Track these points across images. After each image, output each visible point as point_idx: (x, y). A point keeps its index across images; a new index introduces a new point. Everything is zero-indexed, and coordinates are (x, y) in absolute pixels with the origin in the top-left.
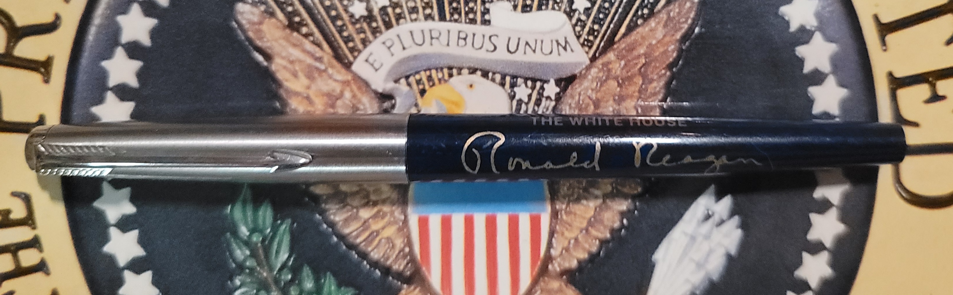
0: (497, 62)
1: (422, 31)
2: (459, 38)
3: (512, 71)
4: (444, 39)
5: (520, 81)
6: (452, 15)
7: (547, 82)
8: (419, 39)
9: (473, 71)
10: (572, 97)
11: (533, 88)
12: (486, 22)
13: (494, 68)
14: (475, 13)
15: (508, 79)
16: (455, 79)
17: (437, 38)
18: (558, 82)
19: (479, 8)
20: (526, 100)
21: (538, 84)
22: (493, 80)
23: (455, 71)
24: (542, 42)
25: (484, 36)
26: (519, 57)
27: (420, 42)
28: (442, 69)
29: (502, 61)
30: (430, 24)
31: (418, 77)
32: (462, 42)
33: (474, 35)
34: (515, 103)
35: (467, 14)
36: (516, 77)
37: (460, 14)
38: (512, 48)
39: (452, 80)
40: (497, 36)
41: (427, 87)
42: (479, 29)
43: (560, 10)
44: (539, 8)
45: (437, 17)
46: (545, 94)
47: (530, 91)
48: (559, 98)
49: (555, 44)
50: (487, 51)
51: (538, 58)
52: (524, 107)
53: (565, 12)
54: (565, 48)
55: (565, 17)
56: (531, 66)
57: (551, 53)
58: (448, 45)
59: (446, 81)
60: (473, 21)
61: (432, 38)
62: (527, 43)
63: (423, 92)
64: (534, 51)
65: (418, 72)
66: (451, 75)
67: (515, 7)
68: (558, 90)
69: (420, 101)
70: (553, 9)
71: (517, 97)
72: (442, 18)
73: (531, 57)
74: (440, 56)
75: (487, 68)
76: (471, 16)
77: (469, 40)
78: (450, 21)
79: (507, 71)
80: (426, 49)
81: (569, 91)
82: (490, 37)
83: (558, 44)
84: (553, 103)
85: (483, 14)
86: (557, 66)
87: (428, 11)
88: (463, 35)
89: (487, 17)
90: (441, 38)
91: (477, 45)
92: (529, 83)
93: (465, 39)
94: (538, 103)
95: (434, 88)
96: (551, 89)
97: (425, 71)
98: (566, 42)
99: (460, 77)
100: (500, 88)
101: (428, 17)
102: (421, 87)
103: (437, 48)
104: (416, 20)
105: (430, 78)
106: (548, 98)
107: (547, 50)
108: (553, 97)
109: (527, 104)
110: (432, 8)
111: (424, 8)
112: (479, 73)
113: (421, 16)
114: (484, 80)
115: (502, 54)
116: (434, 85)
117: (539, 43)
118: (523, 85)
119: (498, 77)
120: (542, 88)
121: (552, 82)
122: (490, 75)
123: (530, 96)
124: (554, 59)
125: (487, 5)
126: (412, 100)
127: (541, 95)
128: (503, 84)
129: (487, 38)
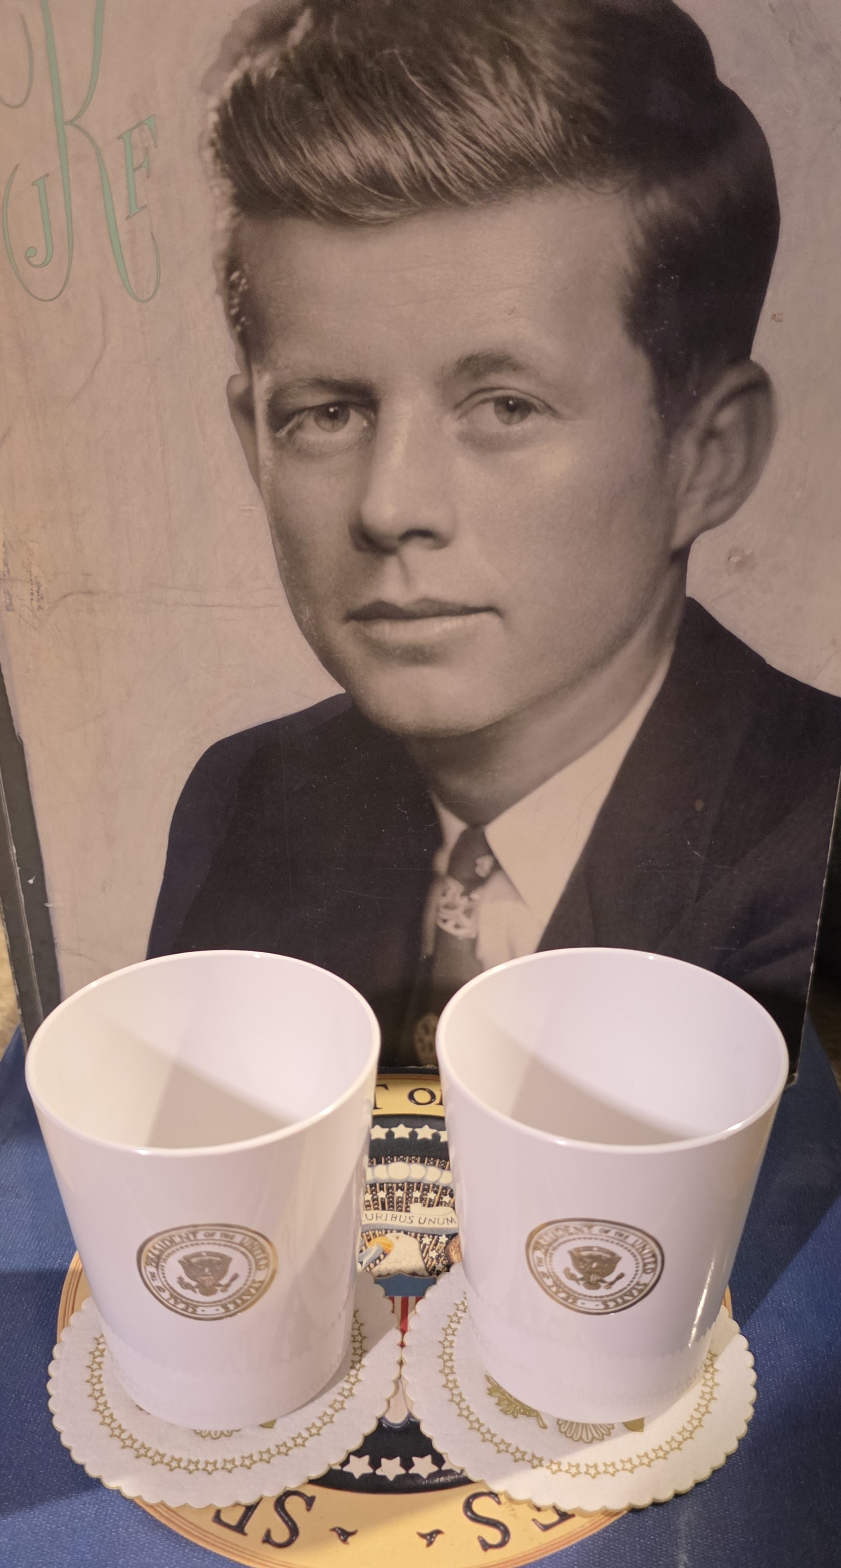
0: (413, 1228)
1: (372, 1215)
2: (392, 1217)
3: (421, 1232)
4: (384, 1217)
5: (425, 1235)
6: (389, 1208)
7: (441, 1236)
8: (370, 1217)
9: (399, 1231)
10: (455, 1242)
11: (433, 1238)
12: (409, 1211)
13: (411, 1230)
14: (402, 1207)
15: (419, 1235)
16: (389, 1235)
17: (380, 1217)
18: (447, 1236)
19: (404, 1205)
20: (429, 1243)
21: (436, 1237)
22: (410, 1235)
23: (389, 1231)
24: (438, 1219)
25: (406, 1217)
26: (426, 1225)
27: (371, 1218)
28: (381, 1230)
29: (416, 1227)
30: (377, 1211)
31: (367, 1233)
32: (394, 1219)
33: (401, 1216)
34: (422, 1245)
35: (397, 1208)
36: (424, 1234)
37: (393, 1208)
38: (422, 1221)
39: (387, 1235)
40: (413, 1217)
41: (372, 1237)
42: (404, 1214)
43: (448, 1206)
44: (438, 1205)
45: (381, 1208)
46: (440, 1241)
47: (431, 1240)
48: (447, 1243)
49: (446, 1221)
50: (408, 1223)
51: (436, 1226)
52: (427, 1247)
53: (452, 1207)
54: (451, 1222)
55: (451, 1209)
56: (432, 1229)
57: (444, 1223)
58: (386, 1220)
59: (383, 1235)
60: (401, 1211)
61: (377, 1217)
62: (430, 1220)
63: (369, 1240)
64: (434, 1223)
65: (368, 1231)
66: (386, 1233)
67: (424, 1205)
68: (447, 1239)
69: (367, 1243)
70: (445, 1206)
71: (424, 1242)
72: (384, 1208)
73: (431, 1225)
74: (381, 1224)
75: (407, 1230)
76: (400, 1208)
77: (398, 1218)
78: (388, 1210)
79: (418, 1231)
80: (374, 1221)
81: (454, 1239)
82: (409, 1218)
83: (447, 1220)
84: (444, 1245)
85: (406, 1208)
86: (447, 1229)
87: (376, 1206)
88: (395, 1216)
89: (408, 1209)
90: (382, 1217)
91: (401, 1220)
92: (431, 1236)
93: (396, 1218)
94: (436, 1245)
95: (376, 1238)
96: (443, 1239)
97: (372, 1231)
98: (452, 1219)
99: (392, 1234)
100: (414, 1239)
101: (375, 1209)
102: (369, 1237)
103: (379, 1221)
104: (369, 1210)
105: (374, 1234)
106: (442, 1243)
107: (441, 1221)
108: (444, 1242)
109: (429, 1245)
110: (378, 1205)
111: (374, 1205)
112: (402, 1232)
113: (372, 1208)
114: (405, 1235)
115: (416, 1224)
116: (376, 1237)
117: (437, 1220)
118: (427, 1237)
119: (413, 1234)
120: (438, 1238)
121: (444, 1236)
122: (409, 1233)
123: (431, 1242)
124: (445, 1226)
125: (409, 1204)
126: (364, 1243)
127: (437, 1242)
128: (416, 1237)
129: (408, 1218)
